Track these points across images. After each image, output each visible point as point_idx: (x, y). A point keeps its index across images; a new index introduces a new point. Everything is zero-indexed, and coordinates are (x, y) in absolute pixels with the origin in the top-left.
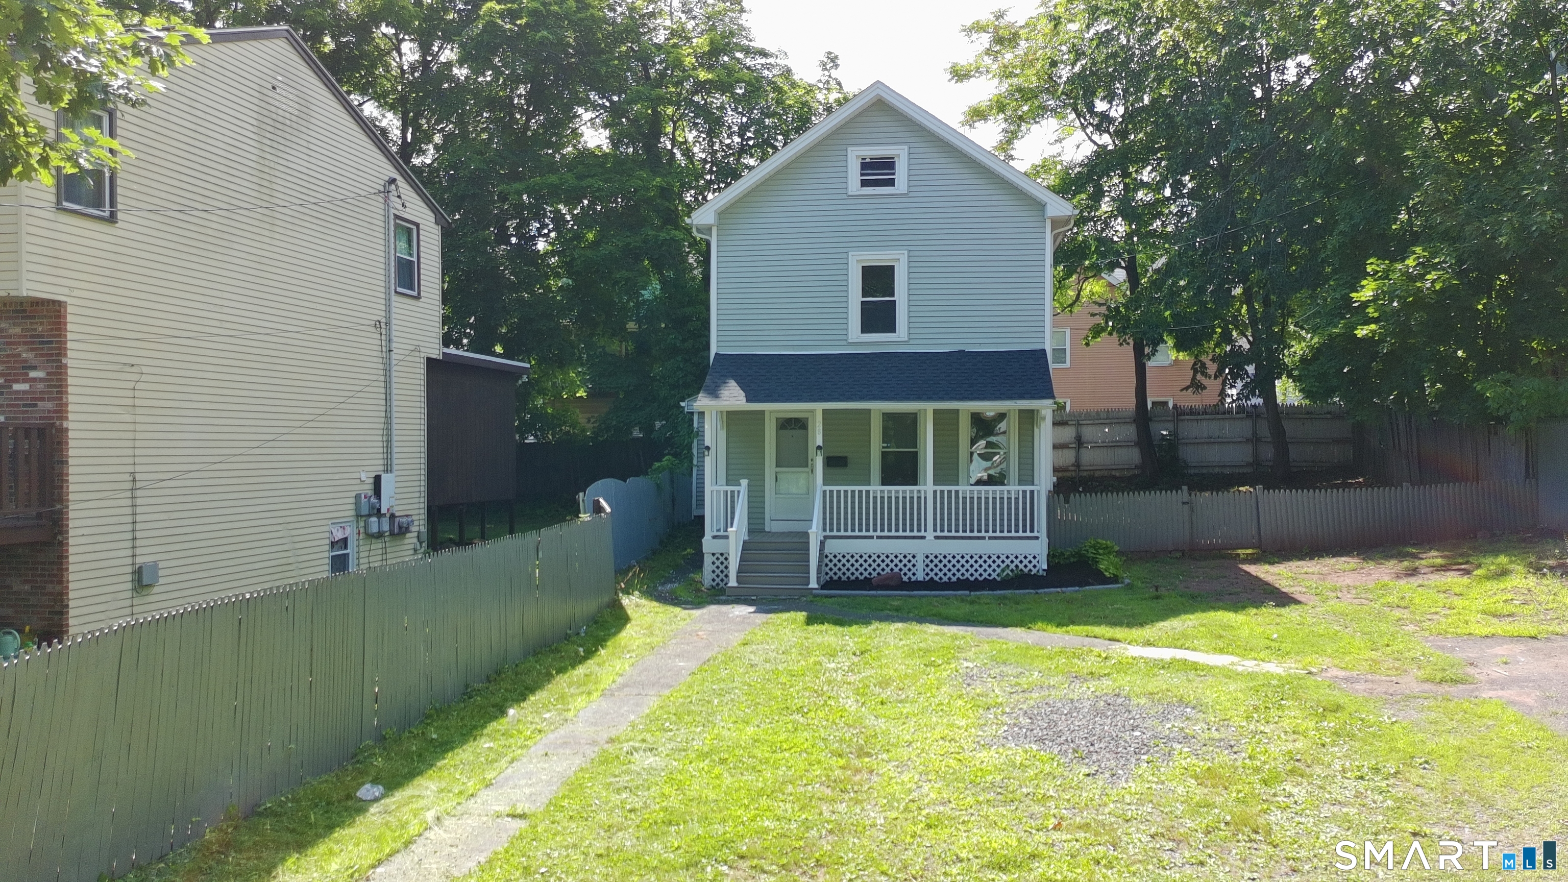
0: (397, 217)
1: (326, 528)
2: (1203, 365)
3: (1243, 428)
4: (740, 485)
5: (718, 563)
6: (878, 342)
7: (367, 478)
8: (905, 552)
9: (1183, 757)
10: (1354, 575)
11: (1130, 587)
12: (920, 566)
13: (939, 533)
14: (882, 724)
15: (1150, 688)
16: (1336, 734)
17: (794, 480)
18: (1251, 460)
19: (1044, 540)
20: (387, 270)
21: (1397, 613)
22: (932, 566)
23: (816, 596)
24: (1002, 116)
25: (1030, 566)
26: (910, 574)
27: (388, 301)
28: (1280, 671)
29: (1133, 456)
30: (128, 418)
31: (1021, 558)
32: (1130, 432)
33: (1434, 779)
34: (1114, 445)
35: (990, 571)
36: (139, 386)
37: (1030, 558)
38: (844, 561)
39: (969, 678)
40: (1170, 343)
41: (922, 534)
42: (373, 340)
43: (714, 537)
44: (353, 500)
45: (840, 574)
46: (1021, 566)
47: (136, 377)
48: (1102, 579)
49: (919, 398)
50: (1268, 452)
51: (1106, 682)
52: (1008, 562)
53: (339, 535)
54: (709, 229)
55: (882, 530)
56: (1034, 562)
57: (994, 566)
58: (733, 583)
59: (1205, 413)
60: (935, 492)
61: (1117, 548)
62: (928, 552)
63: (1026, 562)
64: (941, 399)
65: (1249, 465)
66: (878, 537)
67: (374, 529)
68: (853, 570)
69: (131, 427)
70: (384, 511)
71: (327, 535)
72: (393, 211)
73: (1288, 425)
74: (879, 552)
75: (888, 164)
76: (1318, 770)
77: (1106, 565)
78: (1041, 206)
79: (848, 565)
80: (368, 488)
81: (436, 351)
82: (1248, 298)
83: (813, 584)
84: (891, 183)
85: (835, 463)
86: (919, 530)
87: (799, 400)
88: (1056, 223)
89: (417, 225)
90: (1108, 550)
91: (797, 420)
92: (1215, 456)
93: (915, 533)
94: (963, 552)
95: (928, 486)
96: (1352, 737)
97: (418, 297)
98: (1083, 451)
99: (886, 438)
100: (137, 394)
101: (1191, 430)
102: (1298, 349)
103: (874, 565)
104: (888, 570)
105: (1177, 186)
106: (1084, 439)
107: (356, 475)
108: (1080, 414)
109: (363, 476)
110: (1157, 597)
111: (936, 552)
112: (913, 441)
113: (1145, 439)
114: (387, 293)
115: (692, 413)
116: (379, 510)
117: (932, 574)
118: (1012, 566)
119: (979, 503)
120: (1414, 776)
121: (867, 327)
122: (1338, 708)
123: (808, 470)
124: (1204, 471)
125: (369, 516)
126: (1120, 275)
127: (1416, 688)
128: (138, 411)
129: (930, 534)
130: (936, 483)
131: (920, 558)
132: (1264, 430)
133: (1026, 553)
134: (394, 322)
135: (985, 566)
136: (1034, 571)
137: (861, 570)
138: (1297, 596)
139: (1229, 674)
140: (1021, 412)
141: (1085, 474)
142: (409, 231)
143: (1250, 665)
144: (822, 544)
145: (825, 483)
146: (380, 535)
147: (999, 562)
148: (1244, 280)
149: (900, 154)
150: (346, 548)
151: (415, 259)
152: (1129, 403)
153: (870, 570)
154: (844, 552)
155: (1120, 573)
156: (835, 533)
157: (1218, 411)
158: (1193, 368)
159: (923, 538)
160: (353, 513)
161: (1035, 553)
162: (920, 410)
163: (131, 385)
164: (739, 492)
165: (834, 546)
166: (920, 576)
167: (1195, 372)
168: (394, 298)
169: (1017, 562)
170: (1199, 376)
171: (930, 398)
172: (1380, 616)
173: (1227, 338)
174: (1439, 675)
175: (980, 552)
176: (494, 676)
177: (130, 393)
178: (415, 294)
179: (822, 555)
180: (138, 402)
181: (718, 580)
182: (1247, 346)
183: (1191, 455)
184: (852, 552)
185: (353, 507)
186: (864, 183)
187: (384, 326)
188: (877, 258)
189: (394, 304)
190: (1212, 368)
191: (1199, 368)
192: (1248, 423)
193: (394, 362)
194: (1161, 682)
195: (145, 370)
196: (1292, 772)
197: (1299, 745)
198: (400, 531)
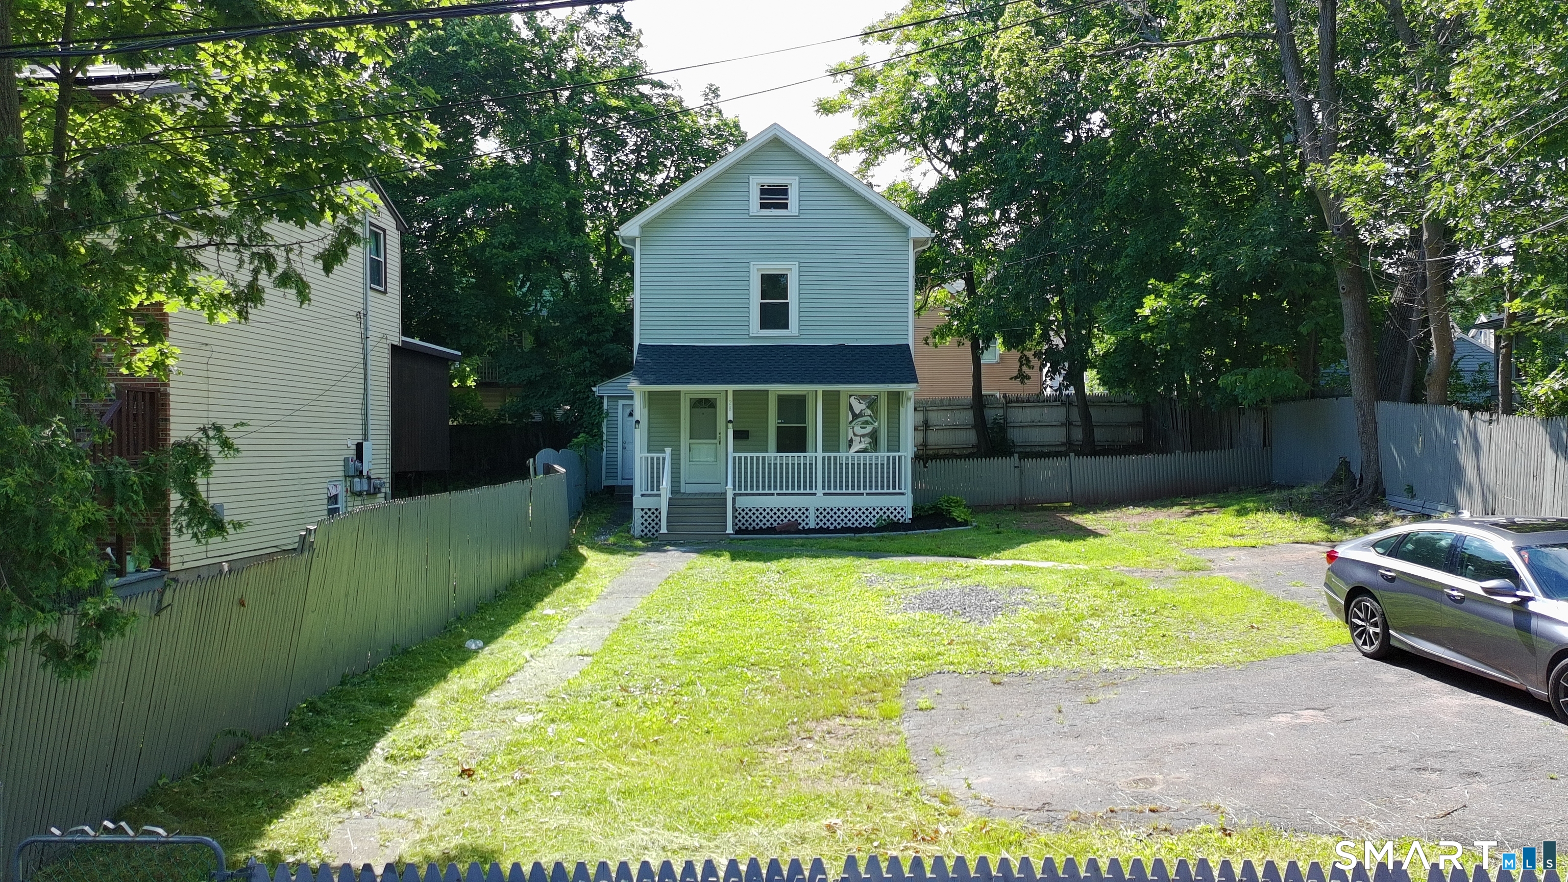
0: (371, 224)
1: (325, 485)
2: (1028, 360)
3: (1059, 414)
4: (664, 452)
5: (646, 517)
6: (774, 336)
7: (352, 444)
8: (800, 506)
9: (1024, 611)
10: (1140, 517)
11: (977, 527)
12: (812, 517)
13: (826, 491)
14: (815, 607)
15: (1000, 580)
16: (1120, 595)
17: (704, 451)
18: (1064, 440)
19: (909, 496)
20: (365, 269)
21: (1168, 537)
22: (821, 517)
23: (732, 539)
24: (862, 149)
25: (899, 516)
26: (803, 524)
27: (365, 294)
28: (1086, 567)
29: (970, 437)
30: (205, 387)
31: (892, 510)
32: (967, 417)
33: (1176, 613)
34: (955, 428)
35: (867, 520)
36: (211, 361)
37: (899, 509)
38: (750, 514)
39: (870, 582)
40: (1000, 341)
41: (814, 491)
42: (355, 327)
43: (643, 495)
44: (342, 463)
45: (747, 524)
46: (892, 516)
47: (208, 354)
48: (955, 523)
49: (811, 382)
50: (1078, 435)
51: (968, 580)
52: (881, 513)
53: (334, 492)
54: (633, 241)
55: (781, 489)
56: (902, 513)
57: (871, 516)
58: (664, 530)
59: (1028, 401)
60: (824, 458)
61: (964, 502)
62: (818, 506)
63: (895, 513)
64: (830, 382)
65: (1063, 444)
66: (778, 494)
67: (358, 488)
68: (757, 521)
69: (205, 394)
70: (365, 473)
71: (326, 491)
72: (368, 219)
73: (1093, 412)
74: (778, 506)
75: (782, 191)
76: (1108, 613)
77: (958, 514)
78: (906, 229)
79: (754, 517)
80: (352, 453)
81: (397, 338)
82: (1062, 305)
83: (730, 531)
84: (785, 206)
85: (740, 435)
86: (811, 488)
87: (715, 382)
88: (917, 243)
89: (384, 231)
90: (958, 504)
91: (707, 400)
92: (1037, 436)
93: (808, 491)
94: (846, 506)
95: (816, 454)
96: (1129, 597)
97: (385, 292)
98: (929, 432)
99: (780, 416)
100: (210, 368)
101: (1019, 415)
102: (1100, 348)
103: (775, 517)
104: (786, 521)
105: (1004, 213)
106: (930, 423)
107: (344, 442)
108: (927, 402)
109: (349, 443)
110: (999, 533)
111: (825, 506)
112: (802, 418)
113: (980, 423)
114: (365, 289)
115: (602, 397)
116: (361, 472)
117: (821, 524)
118: (885, 516)
119: (859, 468)
120: (1166, 613)
121: (764, 325)
122: (1122, 583)
123: (716, 441)
124: (1028, 450)
125: (353, 477)
126: (960, 284)
127: (1173, 574)
128: (211, 381)
129: (820, 492)
130: (824, 451)
131: (812, 511)
132: (1076, 416)
133: (896, 506)
134: (369, 313)
135: (864, 517)
136: (902, 520)
137: (765, 521)
138: (1099, 531)
139: (1051, 571)
140: (890, 393)
141: (931, 452)
142: (377, 235)
143: (1066, 566)
144: (734, 499)
145: (735, 451)
146: (360, 494)
147: (874, 513)
148: (1058, 291)
149: (793, 183)
150: (336, 503)
151: (382, 260)
152: (966, 391)
153: (772, 521)
154: (750, 506)
155: (969, 519)
156: (743, 491)
157: (1038, 400)
158: (1020, 360)
159: (815, 494)
160: (342, 474)
161: (902, 506)
162: (808, 392)
163: (205, 360)
164: (664, 459)
165: (743, 502)
166: (812, 525)
167: (1021, 365)
168: (370, 293)
169: (888, 513)
170: (1025, 368)
171: (820, 382)
172: (1155, 539)
173: (1045, 337)
174: (1188, 567)
175: (859, 506)
176: (511, 586)
177: (205, 367)
178: (382, 289)
179: (735, 509)
180: (211, 374)
181: (646, 531)
182: (1061, 346)
183: (1016, 436)
184: (758, 506)
185: (342, 468)
186: (763, 206)
187: (362, 316)
188: (773, 267)
189: (369, 298)
190: (1035, 362)
191: (1024, 361)
192: (1063, 410)
193: (370, 348)
194: (1007, 577)
195: (215, 348)
196: (1092, 615)
197: (1097, 602)
198: (373, 492)
